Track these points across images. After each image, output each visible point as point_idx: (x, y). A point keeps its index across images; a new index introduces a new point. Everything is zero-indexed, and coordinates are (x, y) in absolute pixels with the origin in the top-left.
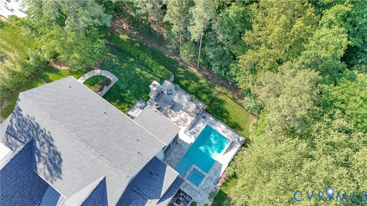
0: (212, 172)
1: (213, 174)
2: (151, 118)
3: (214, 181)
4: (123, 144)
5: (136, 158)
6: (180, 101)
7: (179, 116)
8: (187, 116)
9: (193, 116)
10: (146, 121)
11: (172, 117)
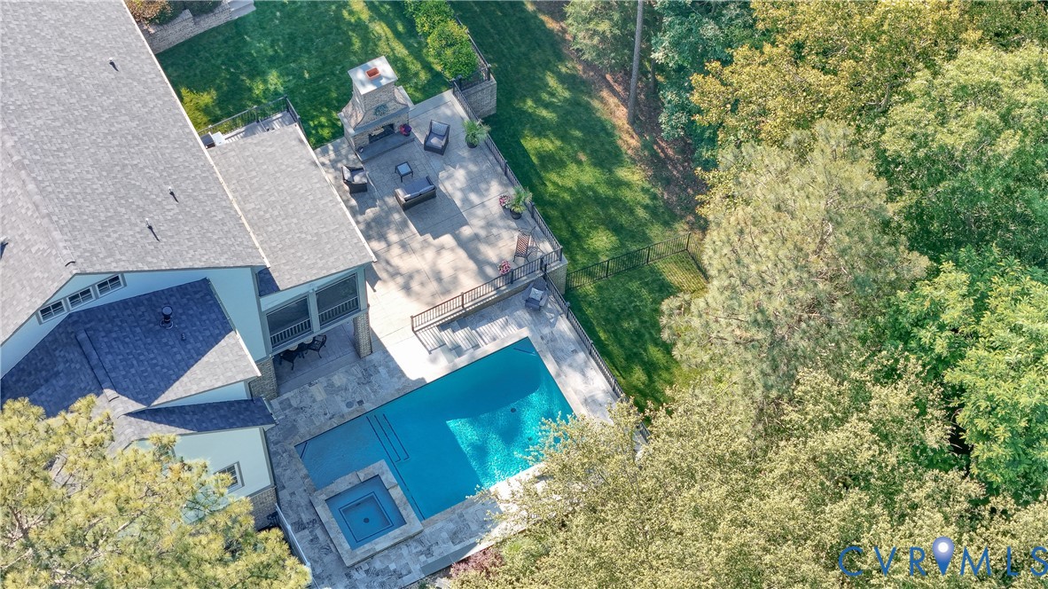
0: (441, 524)
1: (445, 535)
2: (278, 175)
3: (430, 560)
4: (115, 178)
5: (133, 236)
6: (466, 200)
7: (430, 254)
8: (465, 270)
9: (489, 281)
10: (254, 173)
11: (396, 250)
